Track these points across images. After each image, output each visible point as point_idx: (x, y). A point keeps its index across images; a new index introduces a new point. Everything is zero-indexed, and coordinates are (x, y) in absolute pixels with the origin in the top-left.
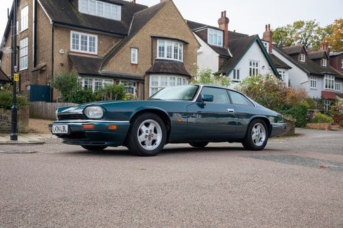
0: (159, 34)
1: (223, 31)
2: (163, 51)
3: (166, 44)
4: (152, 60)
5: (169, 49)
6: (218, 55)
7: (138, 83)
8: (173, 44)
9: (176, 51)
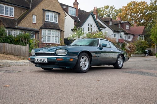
0: (47, 9)
1: (76, 9)
2: (49, 17)
3: (50, 14)
4: (43, 21)
5: (52, 16)
6: (74, 20)
7: (36, 33)
8: (53, 14)
9: (55, 17)
